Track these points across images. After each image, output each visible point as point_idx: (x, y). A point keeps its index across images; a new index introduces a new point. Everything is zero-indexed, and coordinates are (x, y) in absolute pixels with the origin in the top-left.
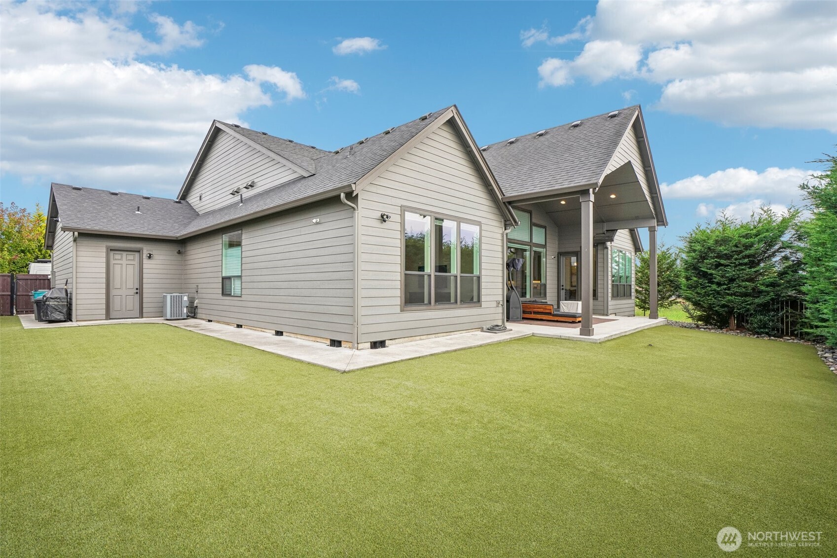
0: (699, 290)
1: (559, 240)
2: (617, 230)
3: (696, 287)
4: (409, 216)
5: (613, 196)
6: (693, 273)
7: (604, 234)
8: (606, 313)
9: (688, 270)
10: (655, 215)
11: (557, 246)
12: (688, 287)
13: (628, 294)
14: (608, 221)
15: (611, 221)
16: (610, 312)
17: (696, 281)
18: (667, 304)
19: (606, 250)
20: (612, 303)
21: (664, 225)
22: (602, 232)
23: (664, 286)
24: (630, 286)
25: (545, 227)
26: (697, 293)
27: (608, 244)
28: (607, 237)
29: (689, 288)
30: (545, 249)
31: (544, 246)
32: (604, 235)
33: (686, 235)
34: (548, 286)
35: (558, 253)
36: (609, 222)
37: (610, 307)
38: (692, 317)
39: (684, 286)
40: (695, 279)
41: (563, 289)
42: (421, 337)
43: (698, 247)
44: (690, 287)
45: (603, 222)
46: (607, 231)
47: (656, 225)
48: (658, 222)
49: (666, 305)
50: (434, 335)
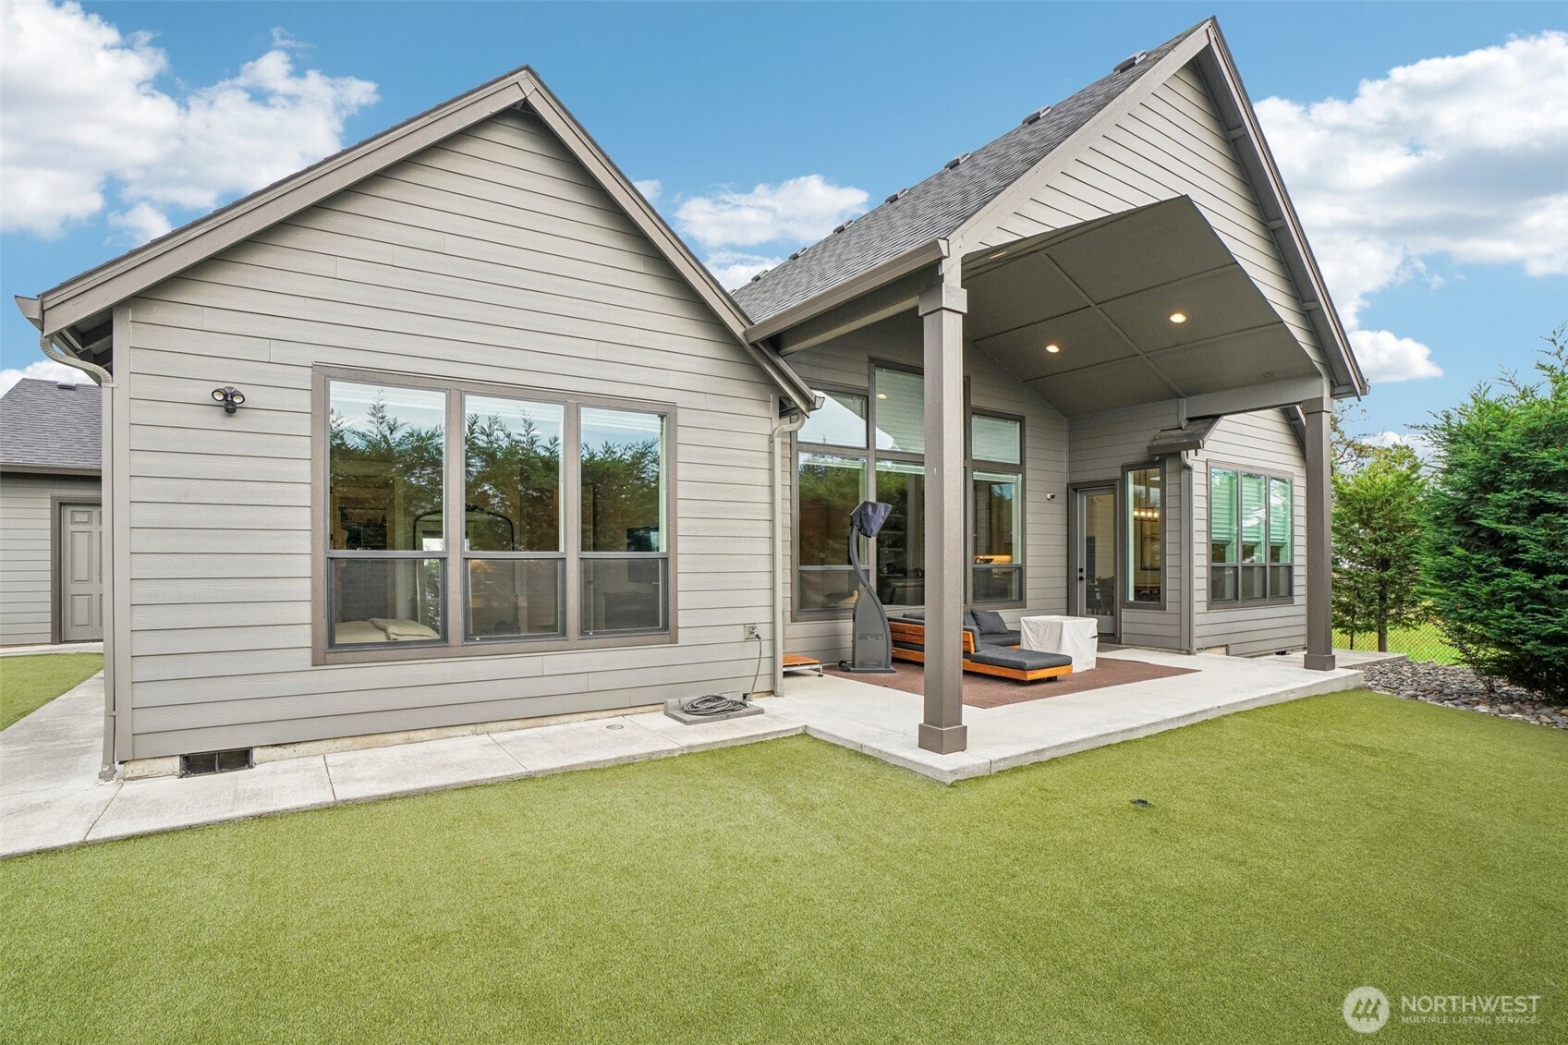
0: (1469, 585)
1: (1071, 451)
2: (1216, 417)
3: (1463, 577)
4: (341, 393)
5: (1178, 318)
6: (1456, 533)
7: (1181, 428)
8: (1185, 646)
9: (1441, 525)
10: (1323, 364)
11: (1065, 467)
12: (1438, 577)
13: (1283, 591)
14: (1191, 392)
15: (1199, 393)
16: (1196, 643)
17: (1466, 559)
18: (1411, 616)
19: (1184, 474)
20: (1204, 618)
21: (1354, 393)
22: (1174, 424)
23: (1400, 567)
24: (1290, 568)
25: (1020, 419)
26: (1466, 594)
27: (1191, 458)
28: (1188, 436)
29: (1445, 580)
30: (1020, 476)
31: (1019, 468)
32: (1180, 431)
33: (1433, 422)
34: (1029, 572)
35: (1068, 484)
36: (1193, 395)
37: (1197, 631)
38: (1471, 662)
39: (1427, 572)
40: (1460, 551)
41: (1081, 579)
42: (412, 734)
43: (1472, 454)
44: (1443, 576)
45: (1179, 397)
46: (1191, 419)
47: (1326, 394)
48: (1333, 385)
49: (1411, 620)
50: (472, 728)
